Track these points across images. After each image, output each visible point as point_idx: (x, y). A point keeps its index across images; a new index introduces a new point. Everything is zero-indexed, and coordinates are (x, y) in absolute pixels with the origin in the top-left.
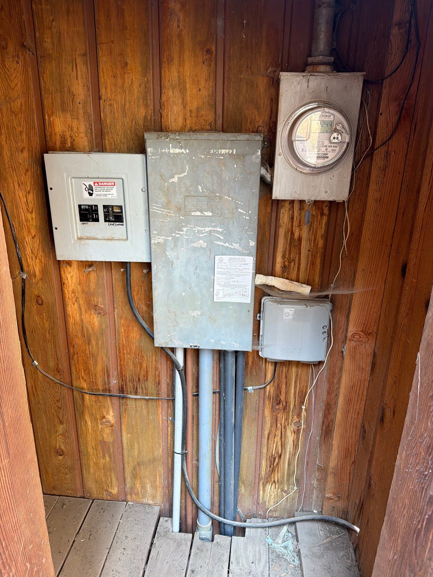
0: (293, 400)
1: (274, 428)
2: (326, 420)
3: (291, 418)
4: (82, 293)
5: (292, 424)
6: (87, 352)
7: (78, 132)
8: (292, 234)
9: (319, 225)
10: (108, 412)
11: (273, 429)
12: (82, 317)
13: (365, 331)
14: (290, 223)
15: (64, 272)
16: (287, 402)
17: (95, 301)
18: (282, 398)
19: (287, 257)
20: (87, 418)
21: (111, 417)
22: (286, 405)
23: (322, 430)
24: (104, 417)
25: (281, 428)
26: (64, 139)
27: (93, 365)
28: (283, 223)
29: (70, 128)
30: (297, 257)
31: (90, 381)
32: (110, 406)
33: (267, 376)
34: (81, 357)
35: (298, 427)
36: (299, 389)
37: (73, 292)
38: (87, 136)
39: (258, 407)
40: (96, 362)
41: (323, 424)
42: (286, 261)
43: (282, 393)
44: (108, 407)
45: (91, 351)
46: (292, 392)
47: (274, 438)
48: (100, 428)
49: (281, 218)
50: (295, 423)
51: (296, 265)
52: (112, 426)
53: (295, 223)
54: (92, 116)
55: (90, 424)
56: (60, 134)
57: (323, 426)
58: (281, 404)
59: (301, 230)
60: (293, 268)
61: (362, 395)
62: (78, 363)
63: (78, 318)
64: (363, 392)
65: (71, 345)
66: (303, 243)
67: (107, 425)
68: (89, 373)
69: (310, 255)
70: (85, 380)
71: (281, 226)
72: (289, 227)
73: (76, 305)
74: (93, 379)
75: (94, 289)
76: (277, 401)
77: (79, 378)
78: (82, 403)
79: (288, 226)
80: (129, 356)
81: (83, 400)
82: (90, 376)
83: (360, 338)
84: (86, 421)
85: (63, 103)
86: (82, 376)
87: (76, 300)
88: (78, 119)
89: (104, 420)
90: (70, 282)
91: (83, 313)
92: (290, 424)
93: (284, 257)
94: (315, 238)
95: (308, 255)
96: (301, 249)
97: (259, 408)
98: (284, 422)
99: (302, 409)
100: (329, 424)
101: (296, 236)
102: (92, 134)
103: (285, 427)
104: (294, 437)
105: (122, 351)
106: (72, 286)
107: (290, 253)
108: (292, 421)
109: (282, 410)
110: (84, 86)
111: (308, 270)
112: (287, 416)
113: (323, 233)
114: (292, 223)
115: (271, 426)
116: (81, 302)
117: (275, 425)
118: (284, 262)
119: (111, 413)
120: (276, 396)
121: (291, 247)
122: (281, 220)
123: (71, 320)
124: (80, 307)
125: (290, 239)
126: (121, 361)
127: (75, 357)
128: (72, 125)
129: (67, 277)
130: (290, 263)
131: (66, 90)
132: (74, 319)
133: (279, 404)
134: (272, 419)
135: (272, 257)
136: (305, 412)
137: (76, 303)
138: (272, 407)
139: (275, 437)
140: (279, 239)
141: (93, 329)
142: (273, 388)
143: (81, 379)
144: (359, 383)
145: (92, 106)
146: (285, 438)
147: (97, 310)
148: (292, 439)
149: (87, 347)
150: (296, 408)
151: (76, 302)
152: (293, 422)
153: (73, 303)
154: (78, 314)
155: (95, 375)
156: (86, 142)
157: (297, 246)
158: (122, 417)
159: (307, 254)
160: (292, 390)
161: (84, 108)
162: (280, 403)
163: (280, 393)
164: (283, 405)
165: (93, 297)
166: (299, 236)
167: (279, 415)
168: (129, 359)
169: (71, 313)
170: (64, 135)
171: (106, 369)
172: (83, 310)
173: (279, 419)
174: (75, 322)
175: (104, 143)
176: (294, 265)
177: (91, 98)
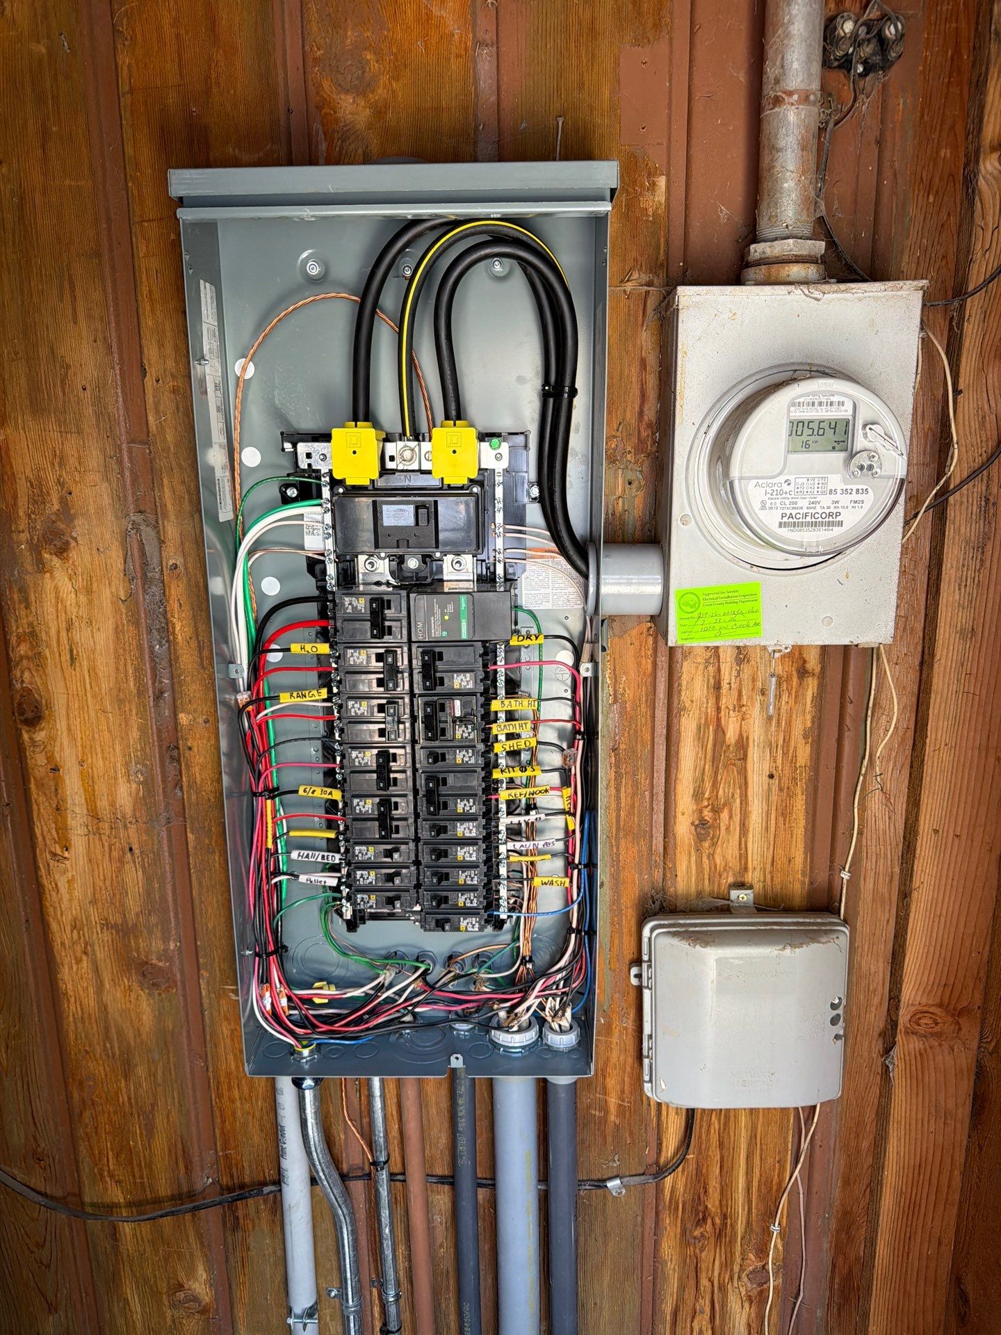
0: (743, 1209)
1: (690, 1293)
2: (840, 1260)
3: (738, 1260)
4: (102, 929)
5: (744, 1276)
6: (123, 1098)
7: (82, 470)
8: (720, 730)
9: (796, 703)
10: (191, 1272)
11: (686, 1297)
12: (104, 999)
13: (949, 1004)
14: (712, 701)
15: (49, 871)
16: (725, 1217)
17: (141, 949)
18: (712, 1203)
19: (707, 795)
20: (128, 1291)
21: (200, 1284)
22: (724, 1224)
23: (831, 1288)
24: (180, 1287)
25: (709, 1290)
26: (42, 491)
27: (141, 1137)
28: (692, 701)
29: (58, 460)
30: (737, 796)
31: (135, 1183)
32: (198, 1254)
33: (664, 1144)
34: (106, 1115)
35: (761, 1284)
36: (761, 1175)
37: (74, 927)
38: (108, 481)
39: (640, 1237)
40: (150, 1129)
41: (833, 1271)
42: (706, 807)
43: (711, 1190)
44: (192, 1255)
45: (133, 1096)
46: (740, 1186)
47: (692, 1322)
48: (169, 1319)
49: (684, 688)
50: (751, 1273)
51: (737, 819)
52: (204, 1311)
53: (727, 700)
54: (122, 424)
55: (139, 1310)
56: (27, 478)
57: (832, 1278)
58: (709, 1221)
59: (743, 719)
60: (728, 829)
61: (949, 1187)
62: (96, 1133)
63: (91, 1002)
64: (950, 1180)
65: (73, 1079)
66: (754, 754)
67: (189, 1308)
68: (131, 1162)
69: (775, 788)
70: (118, 1182)
71: (684, 709)
72: (709, 711)
73: (85, 962)
74: (142, 1177)
75: (137, 915)
76: (697, 1214)
77: (101, 1175)
78: (113, 1247)
79: (707, 708)
80: (247, 1106)
81: (116, 1240)
82: (132, 1168)
83: (937, 1024)
84: (126, 1300)
85: (35, 388)
86: (109, 1171)
87: (86, 947)
88: (80, 432)
89: (181, 1295)
90: (66, 897)
91: (107, 986)
92: (736, 1276)
93: (697, 795)
94: (786, 742)
95: (769, 790)
96: (746, 770)
97: (643, 1237)
98: (720, 1274)
99: (770, 1234)
100: (850, 1271)
101: (731, 735)
102: (122, 473)
103: (722, 1288)
104: (749, 1315)
105: (226, 1093)
106: (71, 908)
107: (715, 785)
108: (742, 1269)
109: (712, 1240)
110: (95, 341)
111: (773, 829)
112: (729, 1255)
113: (809, 724)
114: (718, 698)
115: (682, 1287)
116: (100, 955)
117: (692, 1283)
118: (701, 811)
119: (202, 1273)
120: (693, 1200)
121: (718, 767)
122: (683, 694)
123: (72, 1007)
124: (97, 971)
125: (714, 745)
126: (223, 1122)
127: (87, 1114)
128: (62, 452)
129: (56, 885)
130: (716, 811)
131: (43, 352)
132: (81, 1004)
133: (701, 1221)
134: (684, 1266)
135: (661, 797)
136: (779, 1240)
137: (84, 957)
138: (684, 1232)
139: (693, 1317)
140: (682, 744)
141: (138, 1033)
142: (684, 1179)
143: (108, 1179)
144: (938, 1154)
145: (120, 394)
146: (723, 1317)
147: (149, 976)
148: (744, 1320)
149: (123, 1085)
150: (752, 1230)
151: (85, 953)
152: (744, 1270)
153: (76, 958)
154: (91, 990)
155: (150, 1165)
156: (105, 496)
157: (734, 765)
158: (234, 1287)
159: (765, 787)
160: (740, 1180)
161: (98, 401)
162: (704, 1219)
163: (705, 1192)
164: (713, 1224)
165: (136, 937)
166: (741, 735)
167: (704, 1254)
168: (248, 1113)
169: (70, 987)
170: (39, 478)
171: (179, 1146)
172: (107, 977)
173: (703, 1266)
174: (83, 1013)
175: (160, 499)
176: (731, 817)
177: (118, 372)
